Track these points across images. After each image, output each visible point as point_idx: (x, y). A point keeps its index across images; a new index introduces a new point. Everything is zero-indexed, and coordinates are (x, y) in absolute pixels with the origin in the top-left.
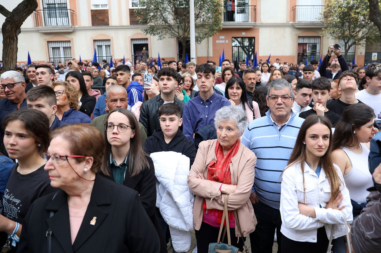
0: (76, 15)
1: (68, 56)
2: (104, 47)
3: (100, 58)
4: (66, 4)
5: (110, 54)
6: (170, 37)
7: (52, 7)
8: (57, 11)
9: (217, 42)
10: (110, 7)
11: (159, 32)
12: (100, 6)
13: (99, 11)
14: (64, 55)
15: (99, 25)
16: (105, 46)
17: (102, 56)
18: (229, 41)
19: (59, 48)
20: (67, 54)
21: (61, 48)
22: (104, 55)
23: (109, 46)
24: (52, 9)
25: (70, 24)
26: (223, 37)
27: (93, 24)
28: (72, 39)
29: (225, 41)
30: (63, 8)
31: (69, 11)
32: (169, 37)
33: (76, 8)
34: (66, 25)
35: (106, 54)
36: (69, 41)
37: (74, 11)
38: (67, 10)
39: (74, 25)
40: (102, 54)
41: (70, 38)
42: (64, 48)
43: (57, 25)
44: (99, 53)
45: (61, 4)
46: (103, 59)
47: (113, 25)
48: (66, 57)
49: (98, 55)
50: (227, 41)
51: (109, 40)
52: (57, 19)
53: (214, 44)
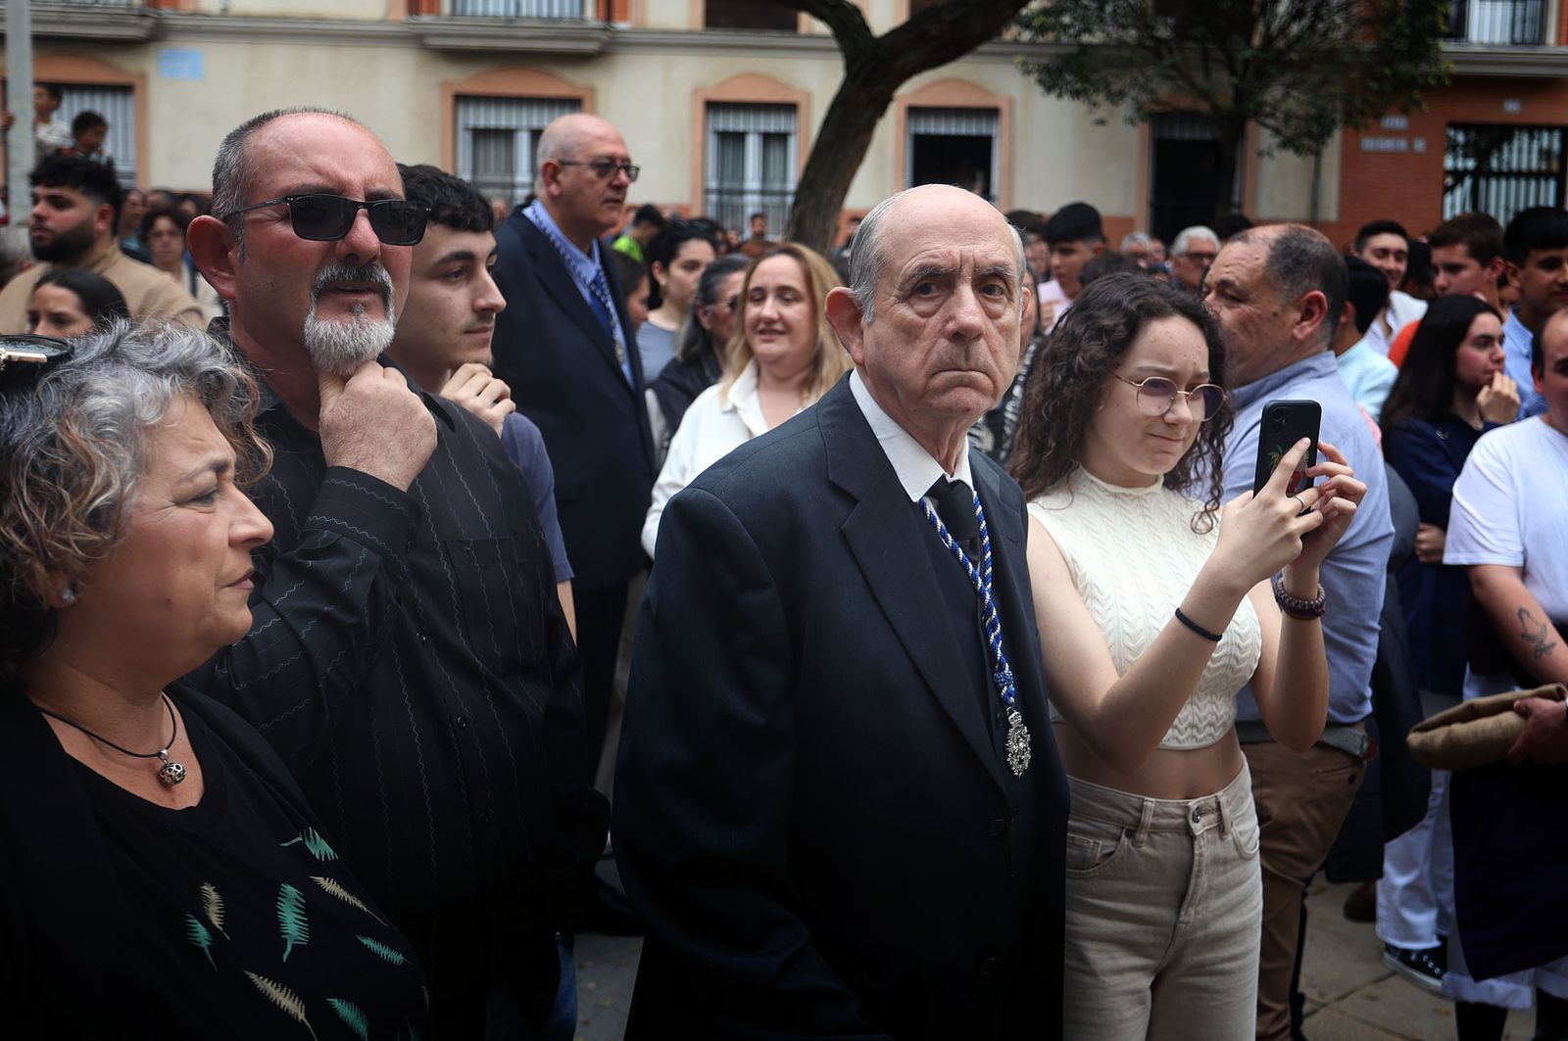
2: (754, 146)
3: (724, 201)
5: (785, 180)
9: (1369, 144)
16: (759, 139)
18: (1429, 146)
19: (508, 134)
22: (753, 183)
23: (783, 137)
26: (1397, 122)
27: (713, 20)
28: (593, 90)
29: (1411, 144)
35: (764, 179)
36: (575, 102)
39: (607, 18)
40: (740, 181)
41: (579, 83)
43: (517, 10)
47: (819, 29)
50: (1420, 145)
51: (786, 108)
53: (1351, 158)
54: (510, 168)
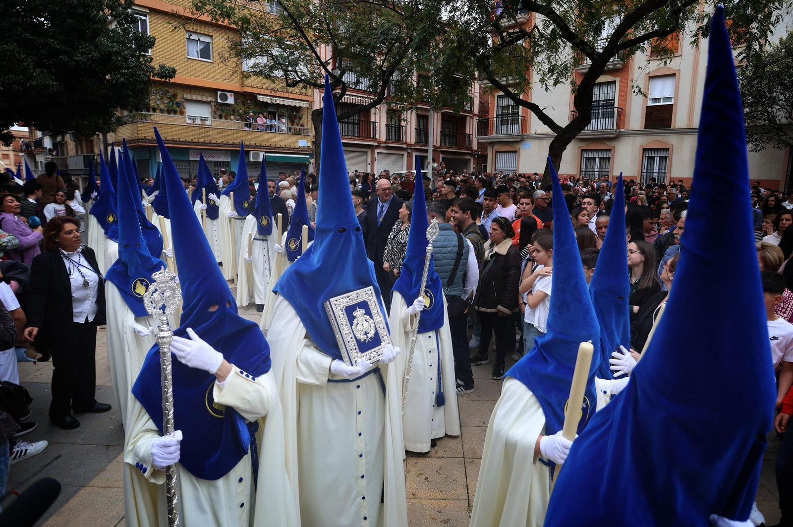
0: (625, 115)
1: (604, 170)
2: (657, 160)
3: (648, 174)
4: (614, 100)
5: (665, 169)
6: (776, 146)
7: (595, 105)
8: (600, 111)
10: (676, 101)
11: (756, 139)
12: (662, 100)
13: (659, 108)
14: (600, 168)
15: (656, 127)
16: (658, 158)
17: (652, 172)
19: (594, 158)
20: (604, 167)
21: (597, 159)
22: (656, 170)
23: (666, 157)
24: (595, 108)
25: (615, 127)
27: (647, 126)
28: (614, 147)
30: (609, 106)
31: (616, 109)
32: (774, 147)
33: (626, 105)
34: (601, 128)
35: (659, 169)
36: (610, 150)
37: (622, 109)
38: (614, 108)
39: (619, 129)
40: (653, 169)
41: (611, 145)
42: (601, 158)
43: (597, 128)
44: (649, 168)
45: (607, 100)
46: (652, 176)
47: (677, 127)
48: (601, 170)
49: (647, 171)
51: (667, 149)
52: (599, 120)
54: (594, 167)
